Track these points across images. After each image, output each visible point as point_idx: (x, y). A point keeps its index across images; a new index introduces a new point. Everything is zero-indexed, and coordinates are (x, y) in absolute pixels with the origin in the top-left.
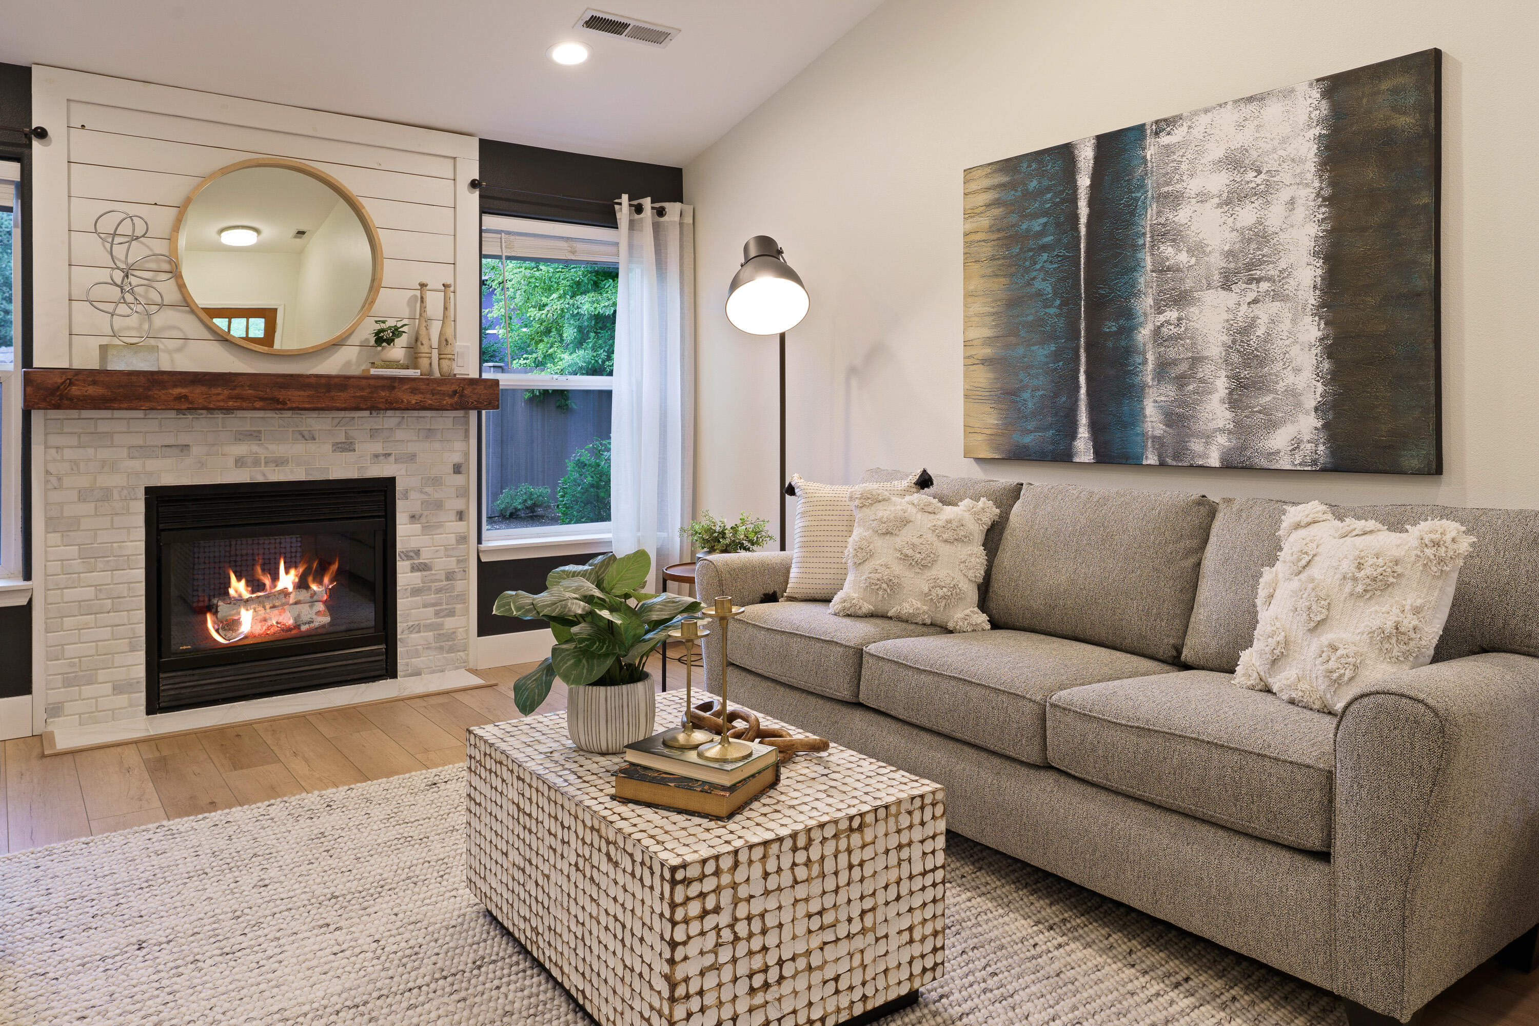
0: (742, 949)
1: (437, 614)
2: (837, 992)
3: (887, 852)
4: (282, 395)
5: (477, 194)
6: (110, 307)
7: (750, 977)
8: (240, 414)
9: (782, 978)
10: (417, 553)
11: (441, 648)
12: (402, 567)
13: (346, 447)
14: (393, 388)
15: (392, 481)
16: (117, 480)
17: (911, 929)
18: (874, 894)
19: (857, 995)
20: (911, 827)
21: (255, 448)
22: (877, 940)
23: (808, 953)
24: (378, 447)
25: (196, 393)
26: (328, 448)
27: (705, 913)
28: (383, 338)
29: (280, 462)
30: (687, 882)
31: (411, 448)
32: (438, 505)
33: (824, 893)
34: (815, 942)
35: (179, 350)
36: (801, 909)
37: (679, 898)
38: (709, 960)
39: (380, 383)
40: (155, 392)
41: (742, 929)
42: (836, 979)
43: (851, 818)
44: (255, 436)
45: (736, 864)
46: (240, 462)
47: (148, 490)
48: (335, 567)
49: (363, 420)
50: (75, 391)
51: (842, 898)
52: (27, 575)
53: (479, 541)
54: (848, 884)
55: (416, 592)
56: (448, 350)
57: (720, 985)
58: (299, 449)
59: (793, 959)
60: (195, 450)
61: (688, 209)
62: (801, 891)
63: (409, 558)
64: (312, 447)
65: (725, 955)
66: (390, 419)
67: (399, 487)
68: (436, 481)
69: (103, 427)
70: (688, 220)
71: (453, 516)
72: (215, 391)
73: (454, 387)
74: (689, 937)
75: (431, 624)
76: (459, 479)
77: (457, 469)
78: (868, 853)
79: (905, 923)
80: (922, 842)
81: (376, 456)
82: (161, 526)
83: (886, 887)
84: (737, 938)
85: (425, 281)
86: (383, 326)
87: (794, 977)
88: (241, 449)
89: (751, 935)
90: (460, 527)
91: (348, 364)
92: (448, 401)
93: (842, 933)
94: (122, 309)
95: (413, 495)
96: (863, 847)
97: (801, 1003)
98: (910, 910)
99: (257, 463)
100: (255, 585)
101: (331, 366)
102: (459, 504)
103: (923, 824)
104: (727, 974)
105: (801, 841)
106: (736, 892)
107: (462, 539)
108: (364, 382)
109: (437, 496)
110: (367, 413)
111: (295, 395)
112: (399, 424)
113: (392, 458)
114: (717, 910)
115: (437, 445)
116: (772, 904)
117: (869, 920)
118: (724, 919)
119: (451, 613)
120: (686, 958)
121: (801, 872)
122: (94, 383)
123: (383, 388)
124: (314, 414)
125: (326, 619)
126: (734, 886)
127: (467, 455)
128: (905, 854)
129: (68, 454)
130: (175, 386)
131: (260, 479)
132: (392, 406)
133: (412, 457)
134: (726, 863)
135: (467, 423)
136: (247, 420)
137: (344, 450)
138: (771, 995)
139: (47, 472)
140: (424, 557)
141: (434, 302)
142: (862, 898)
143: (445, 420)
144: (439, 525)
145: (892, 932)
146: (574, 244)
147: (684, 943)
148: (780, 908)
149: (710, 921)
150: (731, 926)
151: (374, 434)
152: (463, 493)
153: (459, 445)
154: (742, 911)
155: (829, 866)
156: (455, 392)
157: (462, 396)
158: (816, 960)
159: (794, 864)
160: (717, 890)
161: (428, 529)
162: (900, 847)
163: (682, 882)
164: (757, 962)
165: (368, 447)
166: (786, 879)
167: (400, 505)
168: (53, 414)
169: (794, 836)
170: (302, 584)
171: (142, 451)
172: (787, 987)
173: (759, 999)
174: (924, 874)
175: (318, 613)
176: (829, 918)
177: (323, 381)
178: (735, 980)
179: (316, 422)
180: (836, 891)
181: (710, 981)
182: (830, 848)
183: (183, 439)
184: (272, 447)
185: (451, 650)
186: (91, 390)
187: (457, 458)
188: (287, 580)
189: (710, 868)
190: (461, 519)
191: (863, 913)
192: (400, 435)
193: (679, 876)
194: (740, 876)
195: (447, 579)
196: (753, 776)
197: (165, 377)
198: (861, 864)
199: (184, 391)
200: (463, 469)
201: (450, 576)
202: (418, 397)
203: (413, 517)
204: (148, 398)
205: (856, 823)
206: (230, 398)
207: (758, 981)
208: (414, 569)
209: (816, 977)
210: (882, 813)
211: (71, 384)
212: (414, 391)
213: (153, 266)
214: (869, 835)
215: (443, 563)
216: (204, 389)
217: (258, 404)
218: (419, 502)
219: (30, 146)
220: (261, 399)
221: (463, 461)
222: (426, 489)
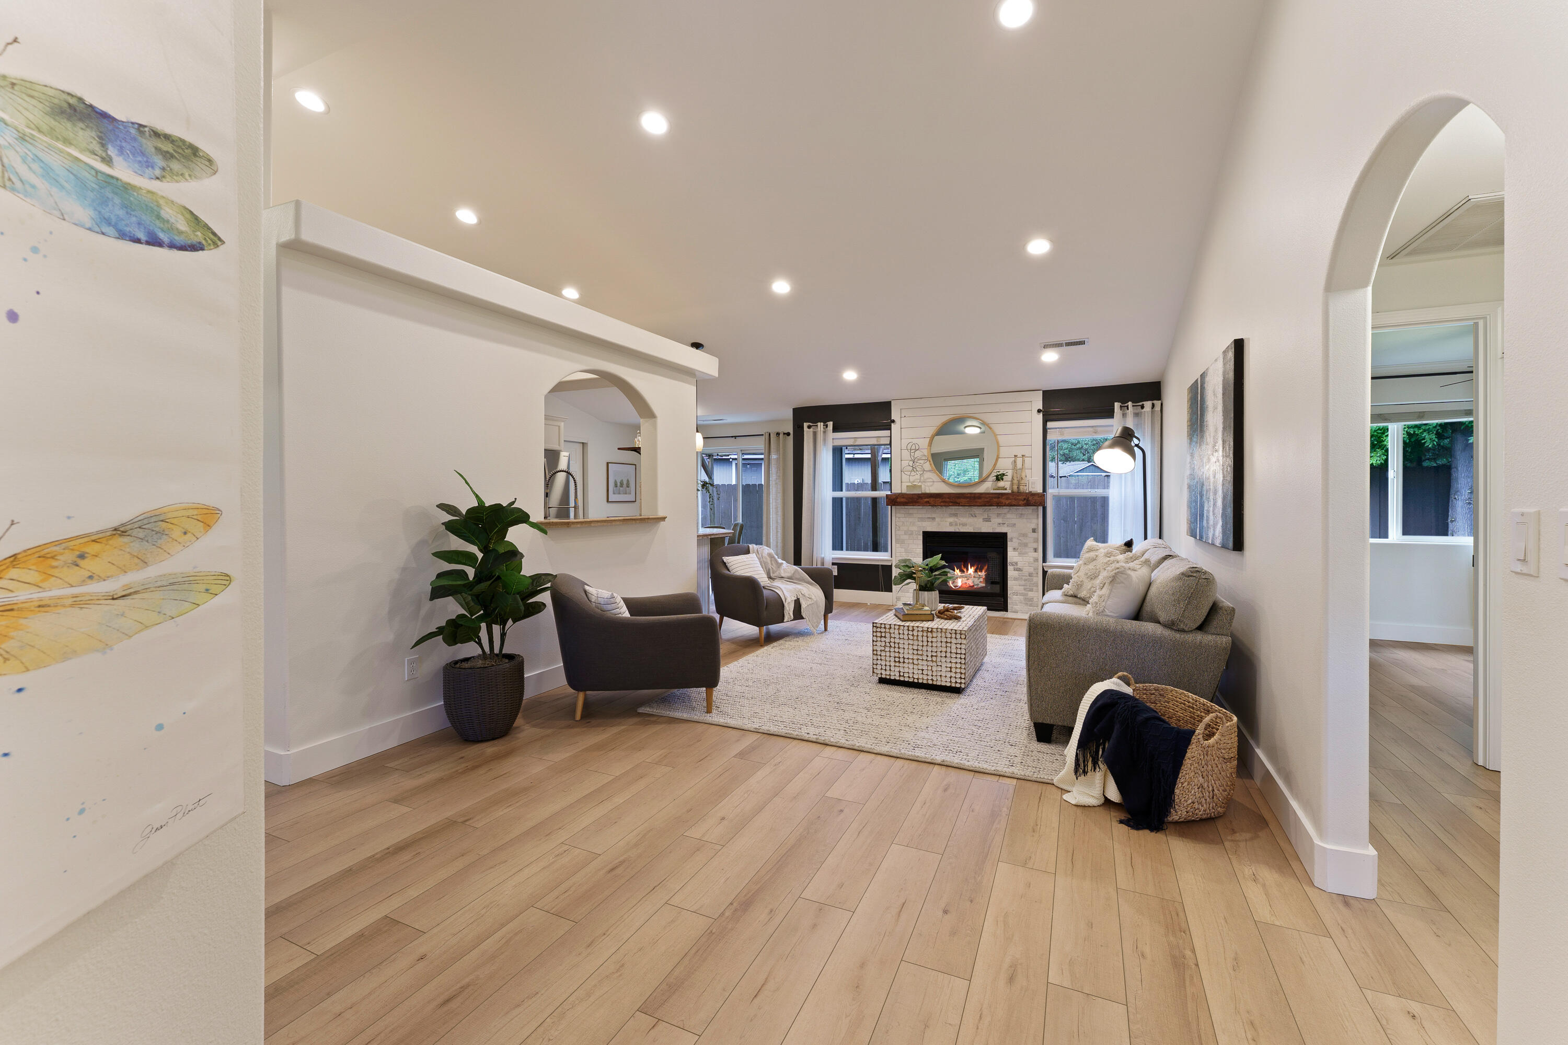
0: (892, 650)
1: (1025, 589)
2: (922, 674)
3: (941, 642)
4: (958, 501)
5: (1041, 415)
6: (909, 473)
7: (895, 657)
8: (951, 507)
9: (904, 662)
10: (1016, 563)
11: (1027, 604)
12: (1010, 568)
13: (988, 520)
15: (1006, 534)
16: (914, 528)
17: (951, 668)
18: (936, 652)
19: (930, 678)
20: (951, 638)
21: (956, 520)
22: (937, 666)
23: (913, 659)
24: (1000, 520)
25: (931, 500)
26: (981, 520)
27: (881, 637)
28: (999, 478)
29: (964, 525)
30: (877, 627)
31: (1014, 521)
32: (1026, 545)
33: (918, 645)
34: (915, 657)
35: (931, 486)
36: (911, 647)
37: (875, 630)
38: (883, 649)
39: (1000, 496)
40: (919, 500)
41: (892, 645)
42: (923, 670)
43: (928, 628)
44: (955, 515)
45: (890, 628)
46: (951, 524)
47: (924, 532)
48: (986, 567)
49: (994, 510)
50: (898, 500)
51: (925, 648)
52: (892, 557)
53: (1044, 560)
54: (927, 646)
55: (1015, 579)
56: (1023, 482)
57: (886, 656)
58: (970, 520)
59: (908, 658)
60: (937, 519)
61: (1158, 403)
62: (911, 642)
63: (1013, 565)
64: (975, 519)
65: (887, 649)
66: (1005, 510)
67: (1009, 536)
68: (1025, 535)
69: (911, 511)
70: (1158, 408)
71: (1032, 550)
72: (937, 500)
73: (1024, 497)
74: (877, 641)
75: (1022, 593)
76: (1035, 535)
77: (1034, 531)
78: (934, 640)
79: (949, 665)
80: (956, 644)
81: (999, 524)
82: (928, 545)
83: (941, 652)
84: (891, 646)
85: (1016, 455)
86: (998, 473)
87: (908, 663)
88: (951, 520)
89: (895, 647)
90: (1035, 555)
91: (988, 488)
92: (1021, 502)
93: (925, 658)
94: (913, 473)
95: (1014, 540)
96: (932, 637)
97: (911, 671)
98: (951, 662)
99: (956, 525)
100: (962, 571)
101: (982, 489)
102: (1035, 545)
103: (956, 638)
104: (888, 654)
105: (911, 629)
106: (890, 635)
107: (1036, 560)
108: (988, 496)
109: (1025, 541)
110: (996, 507)
111: (963, 500)
112: (1009, 511)
113: (1006, 525)
114: (885, 637)
115: (1025, 520)
116: (901, 641)
117: (934, 659)
118: (887, 640)
119: (1031, 590)
120: (876, 645)
121: (911, 637)
122: (903, 498)
123: (995, 498)
124: (976, 507)
125: (984, 585)
126: (890, 633)
127: (1037, 524)
128: (949, 645)
129: (902, 519)
130: (925, 498)
131: (958, 531)
132: (999, 505)
133: (1014, 525)
134: (888, 627)
135: (1037, 511)
136: (953, 509)
138: (901, 665)
139: (896, 525)
140: (1019, 566)
141: (1019, 461)
142: (932, 651)
143: (1028, 510)
144: (1026, 553)
145: (944, 665)
146: (1097, 428)
147: (876, 642)
148: (904, 644)
149: (883, 639)
150: (890, 643)
151: (998, 515)
152: (1036, 541)
153: (1034, 521)
154: (892, 640)
155: (920, 638)
156: (1025, 499)
157: (1028, 500)
158: (916, 662)
159: (908, 634)
160: (885, 632)
161: (1021, 554)
162: (947, 642)
163: (876, 627)
164: (897, 655)
165: (997, 520)
166: (906, 637)
167: (1009, 543)
168: (898, 507)
169: (908, 626)
170: (976, 571)
171: (922, 519)
172: (906, 665)
173: (897, 664)
174: (957, 653)
175: (980, 582)
176: (920, 653)
177: (973, 495)
178: (890, 657)
179: (977, 510)
180: (923, 646)
181: (883, 654)
182: (920, 634)
183: (934, 516)
184: (962, 519)
185: (1031, 605)
186: (903, 500)
187: (1033, 526)
188: (971, 570)
189: (883, 626)
190: (1035, 552)
191: (932, 656)
192: (1009, 516)
193: (875, 625)
194: (892, 631)
195: (1029, 576)
196: (917, 614)
197: (922, 496)
198: (932, 642)
199: (928, 500)
200: (1036, 531)
201: (1030, 575)
202: (1009, 501)
203: (1014, 549)
204: (918, 502)
205: (930, 630)
206: (942, 502)
207: (897, 660)
208: (1015, 570)
209: (915, 667)
210: (939, 630)
211: (897, 498)
212: (1007, 499)
213: (924, 458)
214: (935, 635)
215: (1027, 569)
216: (934, 499)
217: (950, 504)
218: (1017, 543)
219: (891, 425)
220: (952, 502)
221: (1036, 527)
222: (1020, 538)
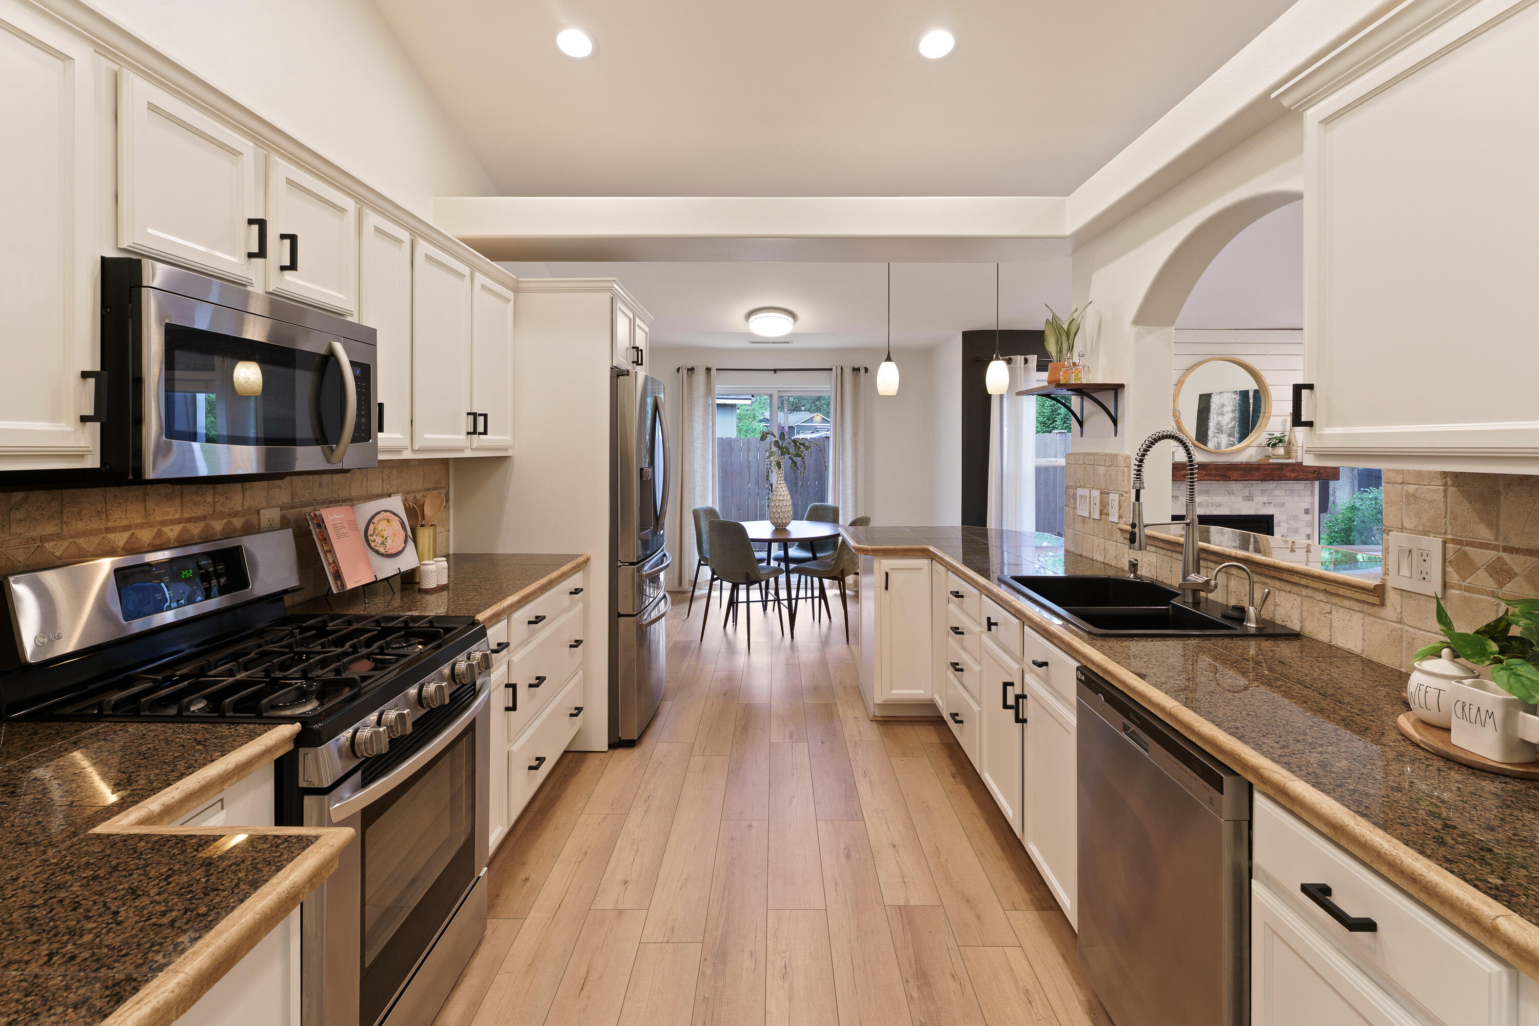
13: (1250, 498)
14: (1282, 469)
15: (1272, 517)
21: (1207, 498)
24: (1265, 499)
26: (1240, 499)
28: (1272, 444)
29: (1218, 505)
31: (1283, 499)
32: (1297, 530)
39: (1276, 467)
49: (1258, 486)
58: (1226, 499)
64: (1233, 498)
66: (1271, 485)
67: (1277, 518)
68: (1295, 518)
73: (1315, 469)
76: (1308, 517)
77: (1307, 512)
81: (1264, 503)
86: (1272, 438)
92: (1311, 476)
95: (1283, 525)
99: (1207, 505)
101: (1244, 458)
102: (1309, 530)
108: (1268, 467)
109: (1295, 525)
113: (1272, 505)
115: (1296, 498)
123: (1277, 469)
127: (1313, 504)
131: (1209, 513)
133: (1283, 505)
135: (1313, 487)
137: (1248, 500)
143: (1300, 486)
151: (1263, 492)
152: (1311, 528)
153: (1309, 499)
156: (1315, 471)
157: (1318, 473)
165: (1260, 499)
167: (1276, 528)
179: (1235, 486)
184: (1214, 498)
187: (1307, 505)
192: (1277, 492)
200: (1310, 511)
202: (1296, 474)
203: (1281, 533)
212: (1293, 471)
218: (1286, 527)
221: (1309, 507)
222: (1290, 522)
